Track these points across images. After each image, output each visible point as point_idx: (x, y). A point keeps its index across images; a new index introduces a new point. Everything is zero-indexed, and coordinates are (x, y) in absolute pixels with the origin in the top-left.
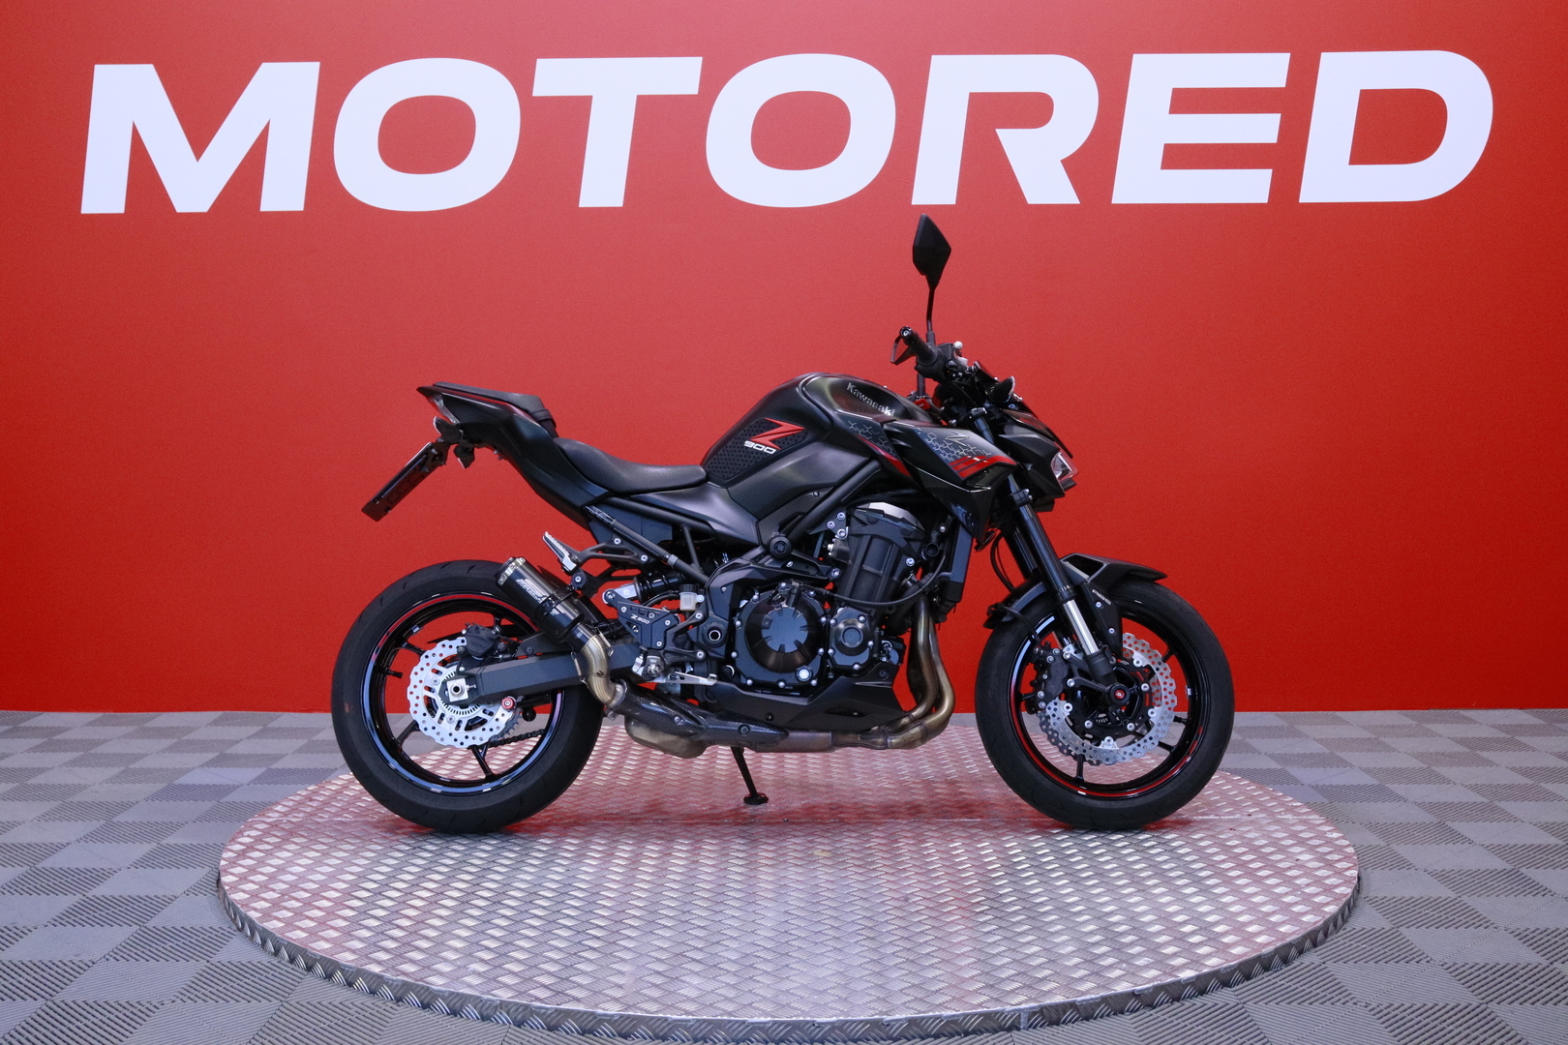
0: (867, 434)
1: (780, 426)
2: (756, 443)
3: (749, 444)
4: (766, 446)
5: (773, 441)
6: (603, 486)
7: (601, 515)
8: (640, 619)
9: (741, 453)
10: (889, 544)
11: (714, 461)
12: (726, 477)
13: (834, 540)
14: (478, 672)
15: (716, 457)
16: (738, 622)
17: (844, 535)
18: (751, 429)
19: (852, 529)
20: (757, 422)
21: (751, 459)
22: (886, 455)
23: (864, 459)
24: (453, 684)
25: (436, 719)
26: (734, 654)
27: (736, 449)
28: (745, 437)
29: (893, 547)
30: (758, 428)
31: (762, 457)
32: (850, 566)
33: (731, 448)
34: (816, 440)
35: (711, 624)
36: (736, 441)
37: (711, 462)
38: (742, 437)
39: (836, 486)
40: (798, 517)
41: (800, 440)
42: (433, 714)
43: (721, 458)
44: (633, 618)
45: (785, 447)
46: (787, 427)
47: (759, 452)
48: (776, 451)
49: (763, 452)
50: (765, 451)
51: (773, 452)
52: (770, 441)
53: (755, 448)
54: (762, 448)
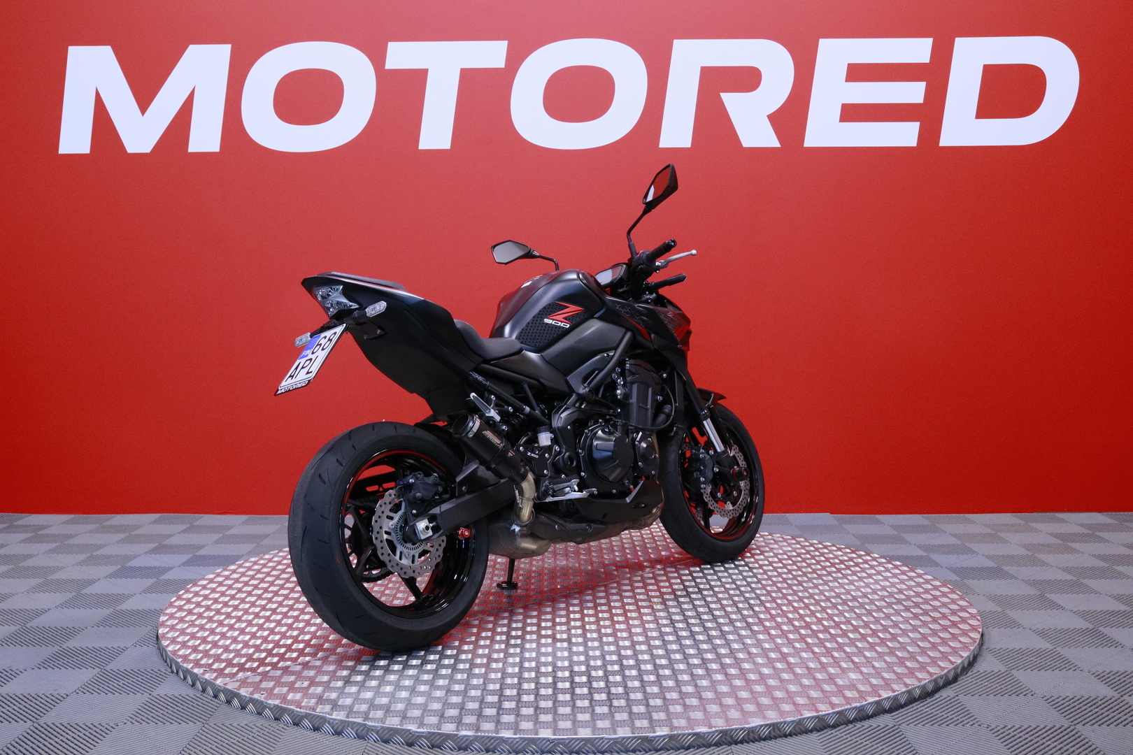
0: (628, 313)
1: (568, 307)
2: (553, 320)
3: (546, 321)
4: (562, 322)
5: (565, 318)
6: (479, 356)
7: (480, 378)
8: (532, 455)
9: (544, 328)
10: (649, 387)
11: (522, 335)
12: (537, 346)
13: (619, 387)
14: (439, 512)
15: (524, 332)
16: (580, 451)
17: (622, 383)
18: (546, 310)
19: (628, 379)
20: (549, 305)
21: (553, 332)
22: (638, 326)
23: (624, 330)
24: (422, 525)
25: (397, 557)
26: (583, 474)
27: (538, 325)
28: (543, 316)
29: (650, 390)
30: (551, 309)
31: (561, 330)
32: (632, 404)
33: (534, 325)
34: (592, 317)
35: (567, 454)
36: (535, 319)
37: (520, 336)
38: (540, 316)
39: (616, 349)
40: (597, 372)
41: (582, 317)
42: (394, 553)
43: (527, 332)
44: (529, 454)
45: (574, 322)
46: (573, 308)
47: (556, 327)
48: (569, 325)
49: (560, 327)
50: (562, 325)
51: (567, 326)
52: (563, 318)
53: (553, 323)
54: (558, 324)
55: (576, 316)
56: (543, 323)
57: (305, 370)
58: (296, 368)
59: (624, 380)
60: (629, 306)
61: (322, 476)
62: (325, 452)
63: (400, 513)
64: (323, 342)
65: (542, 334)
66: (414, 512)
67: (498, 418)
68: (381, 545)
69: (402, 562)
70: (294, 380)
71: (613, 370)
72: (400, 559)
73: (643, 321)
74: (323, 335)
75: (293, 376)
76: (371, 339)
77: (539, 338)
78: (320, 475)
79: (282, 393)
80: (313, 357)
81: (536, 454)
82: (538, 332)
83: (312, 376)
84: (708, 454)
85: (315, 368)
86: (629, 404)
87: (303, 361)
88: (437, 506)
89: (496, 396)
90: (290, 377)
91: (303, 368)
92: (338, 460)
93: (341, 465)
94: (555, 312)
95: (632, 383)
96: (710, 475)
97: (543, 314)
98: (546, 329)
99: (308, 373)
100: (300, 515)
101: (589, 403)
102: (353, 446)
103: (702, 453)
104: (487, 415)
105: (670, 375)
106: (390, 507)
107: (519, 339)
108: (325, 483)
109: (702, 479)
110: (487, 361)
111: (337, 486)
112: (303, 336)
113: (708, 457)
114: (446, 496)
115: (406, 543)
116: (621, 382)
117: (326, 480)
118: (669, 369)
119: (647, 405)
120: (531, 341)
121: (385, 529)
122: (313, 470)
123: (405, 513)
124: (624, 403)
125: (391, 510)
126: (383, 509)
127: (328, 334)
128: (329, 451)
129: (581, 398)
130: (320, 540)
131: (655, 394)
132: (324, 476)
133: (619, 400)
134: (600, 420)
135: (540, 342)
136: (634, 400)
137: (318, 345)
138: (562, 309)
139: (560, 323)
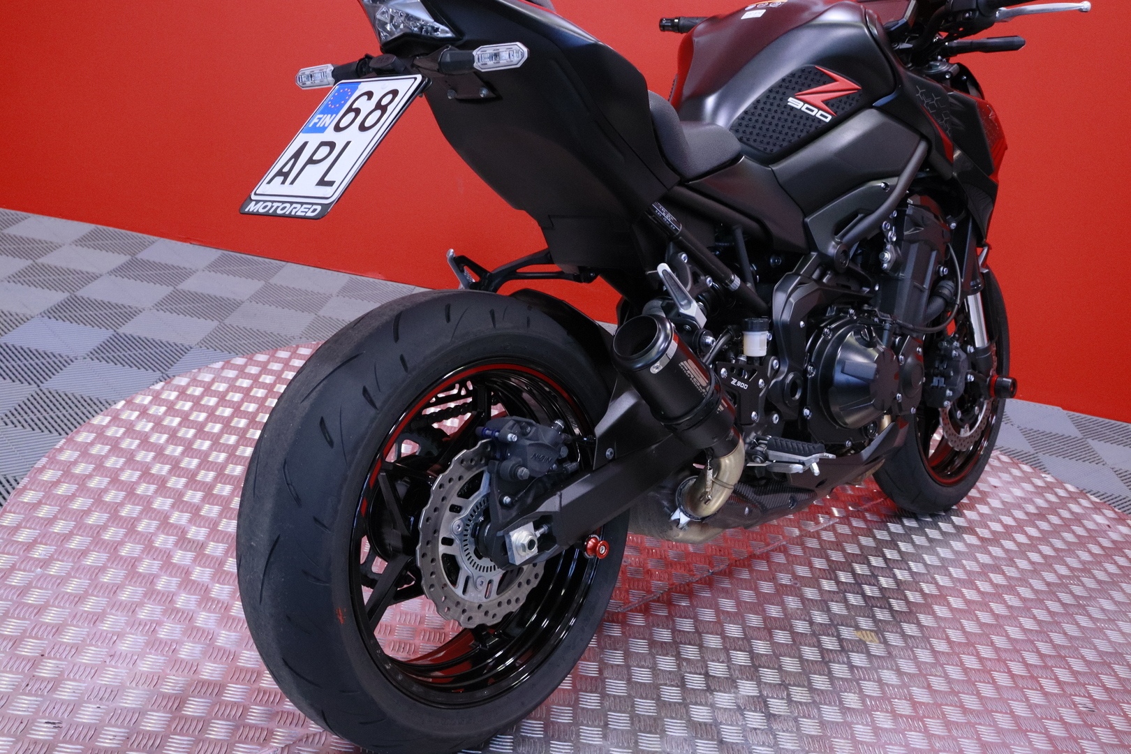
0: (932, 107)
1: (834, 80)
2: (805, 102)
3: (793, 102)
4: (819, 109)
5: (826, 102)
6: (675, 170)
7: (668, 217)
8: (739, 384)
9: (785, 116)
10: (932, 250)
11: (744, 123)
12: (768, 151)
13: (889, 246)
14: (557, 508)
15: (747, 117)
16: (810, 368)
17: (894, 239)
18: (794, 80)
19: (906, 233)
20: (803, 70)
21: (801, 127)
22: (942, 135)
23: (918, 138)
24: (521, 536)
25: (459, 591)
26: (806, 412)
27: (775, 108)
28: (787, 91)
29: (934, 254)
30: (802, 80)
31: (815, 124)
32: (902, 280)
33: (768, 106)
34: (869, 105)
35: (791, 376)
36: (772, 95)
37: (740, 125)
38: (781, 90)
39: (898, 174)
40: (860, 216)
41: (854, 103)
42: (454, 583)
43: (754, 119)
44: (733, 382)
45: (840, 112)
46: (842, 84)
47: (808, 117)
48: (830, 117)
49: (814, 118)
50: (818, 116)
51: (826, 118)
52: (823, 101)
53: (804, 109)
54: (812, 111)
55: (844, 99)
56: (786, 106)
57: (315, 172)
58: (297, 155)
59: (899, 233)
60: (938, 93)
61: (328, 423)
62: (338, 362)
63: (476, 498)
64: (365, 105)
65: (780, 128)
66: (507, 499)
67: (702, 320)
68: (431, 568)
69: (466, 597)
70: (287, 189)
71: (885, 216)
72: (464, 591)
73: (953, 124)
74: (365, 85)
75: (286, 175)
76: (461, 101)
77: (775, 135)
78: (322, 421)
79: (258, 214)
80: (339, 139)
81: (745, 381)
82: (775, 122)
83: (333, 194)
84: (965, 351)
85: (343, 173)
86: (897, 280)
87: (314, 139)
88: (553, 494)
89: (690, 256)
90: (280, 173)
91: (311, 161)
92: (365, 391)
93: (372, 403)
94: (809, 87)
95: (912, 240)
96: (961, 387)
97: (787, 88)
98: (790, 119)
99: (322, 182)
100: (269, 505)
101: (836, 273)
102: (402, 358)
103: (956, 348)
104: (682, 311)
105: (962, 226)
106: (458, 486)
107: (737, 131)
108: (331, 443)
109: (949, 393)
110: (683, 182)
111: (358, 456)
112: (316, 69)
113: (963, 356)
114: (571, 466)
115: (480, 557)
116: (893, 237)
117: (336, 439)
118: (963, 214)
119: (923, 283)
120: (759, 139)
121: (443, 534)
122: (307, 403)
123: (487, 497)
124: (889, 279)
125: (460, 495)
126: (443, 492)
127: (380, 87)
128: (347, 362)
129: (826, 264)
130: (305, 573)
131: (939, 262)
132: (332, 425)
133: (883, 271)
134: (851, 311)
135: (775, 145)
136: (907, 275)
137: (350, 110)
138: (824, 83)
139: (816, 110)
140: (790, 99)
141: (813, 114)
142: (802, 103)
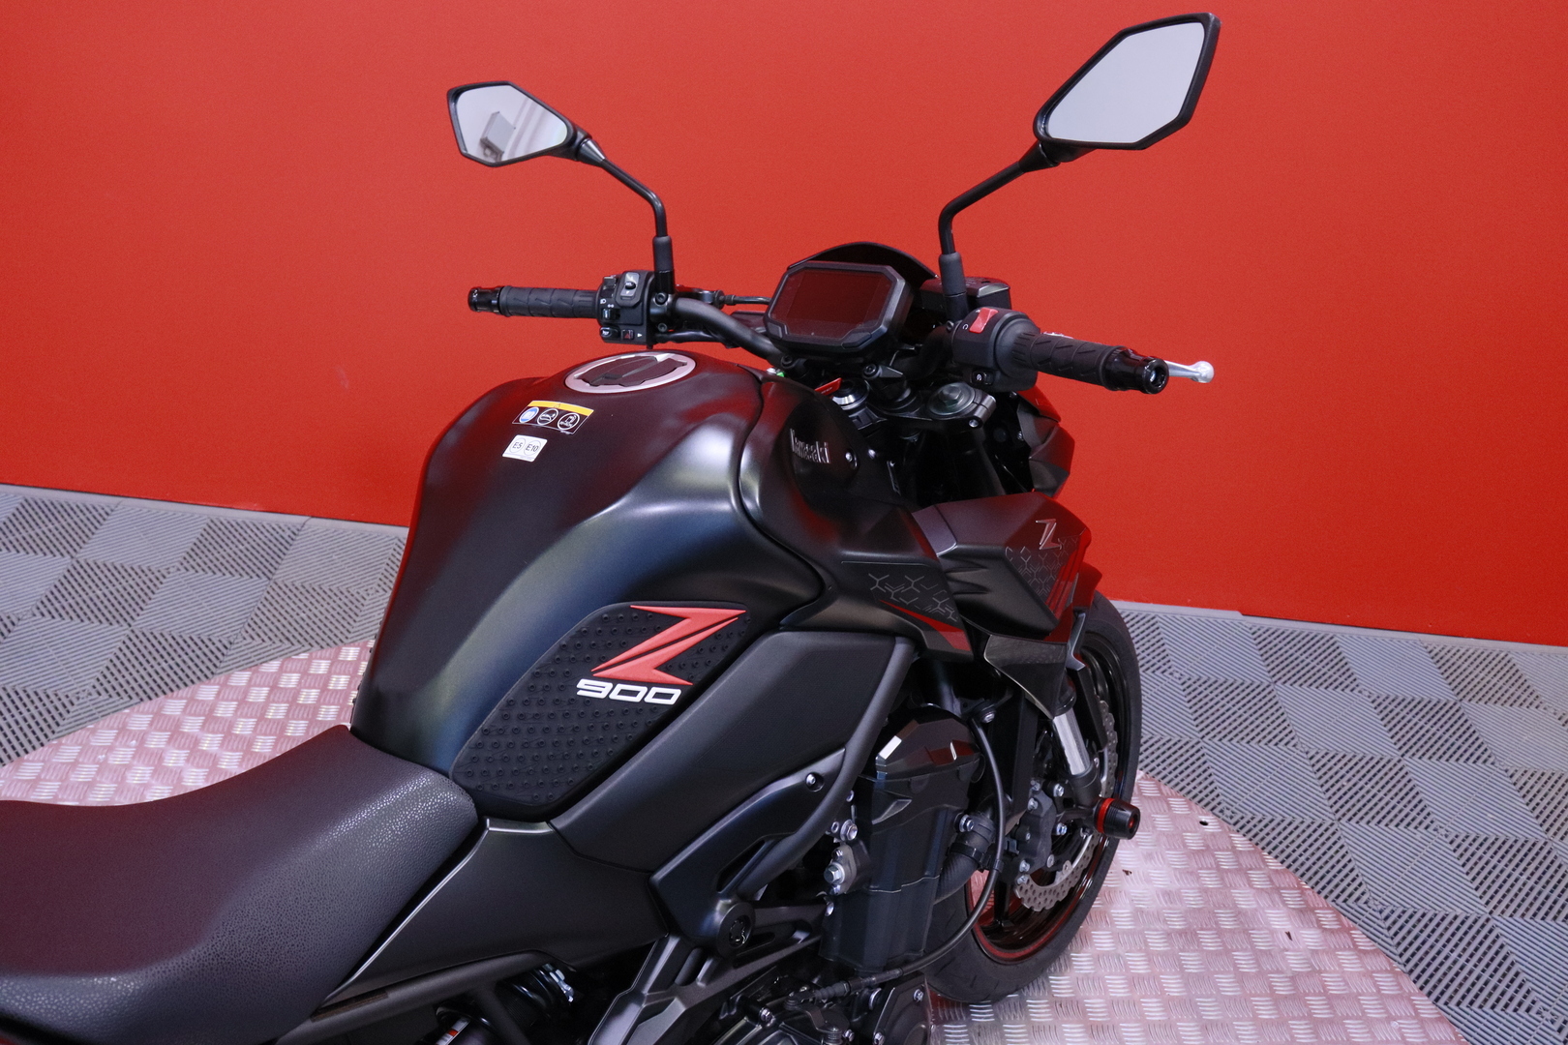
0: (909, 595)
1: (677, 620)
2: (615, 681)
3: (587, 687)
4: (649, 685)
5: (666, 667)
9: (573, 721)
11: (483, 755)
15: (488, 742)
18: (586, 644)
19: (879, 817)
21: (611, 733)
27: (548, 709)
28: (573, 668)
31: (644, 720)
32: (876, 895)
33: (533, 708)
34: (771, 628)
36: (541, 685)
37: (474, 760)
38: (560, 670)
41: (731, 642)
43: (504, 742)
45: (700, 674)
46: (698, 621)
47: (627, 709)
48: (677, 693)
49: (642, 707)
50: (649, 699)
51: (669, 696)
52: (659, 668)
53: (614, 696)
54: (635, 693)
55: (707, 646)
56: (574, 700)
65: (562, 749)
77: (552, 768)
82: (551, 739)
84: (1050, 794)
86: (867, 894)
94: (625, 646)
97: (572, 661)
98: (585, 724)
103: (1035, 794)
109: (1024, 866)
135: (554, 786)
138: (658, 631)
139: (643, 690)
140: (582, 683)
141: (637, 699)
142: (609, 685)
